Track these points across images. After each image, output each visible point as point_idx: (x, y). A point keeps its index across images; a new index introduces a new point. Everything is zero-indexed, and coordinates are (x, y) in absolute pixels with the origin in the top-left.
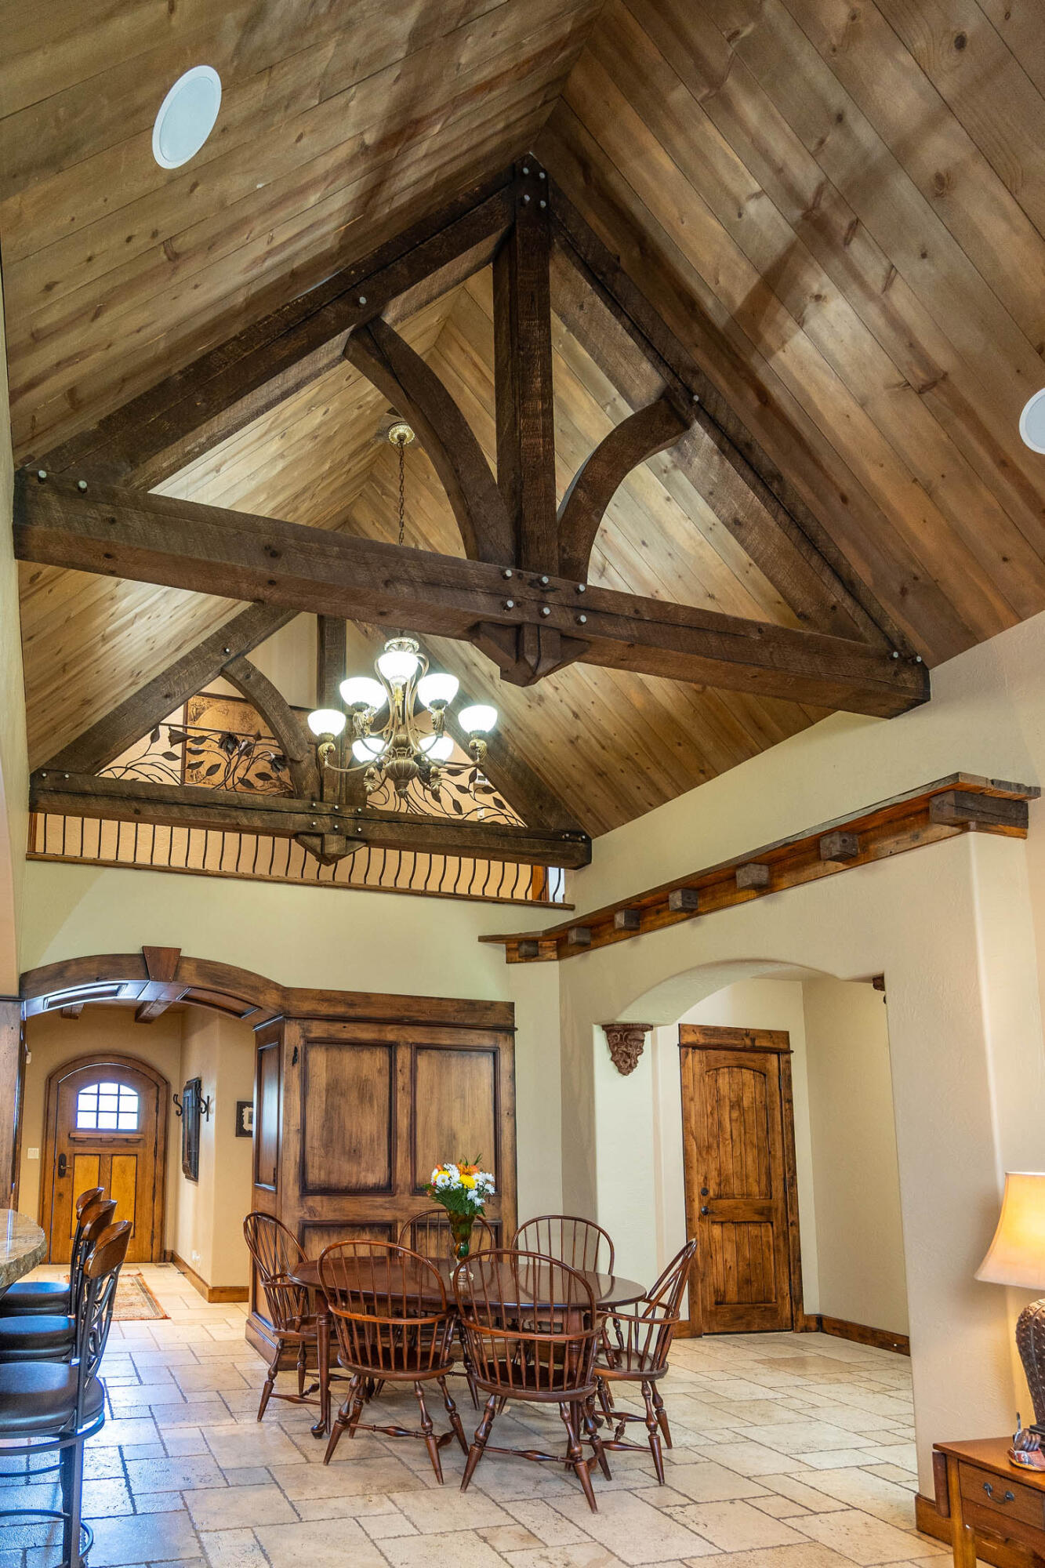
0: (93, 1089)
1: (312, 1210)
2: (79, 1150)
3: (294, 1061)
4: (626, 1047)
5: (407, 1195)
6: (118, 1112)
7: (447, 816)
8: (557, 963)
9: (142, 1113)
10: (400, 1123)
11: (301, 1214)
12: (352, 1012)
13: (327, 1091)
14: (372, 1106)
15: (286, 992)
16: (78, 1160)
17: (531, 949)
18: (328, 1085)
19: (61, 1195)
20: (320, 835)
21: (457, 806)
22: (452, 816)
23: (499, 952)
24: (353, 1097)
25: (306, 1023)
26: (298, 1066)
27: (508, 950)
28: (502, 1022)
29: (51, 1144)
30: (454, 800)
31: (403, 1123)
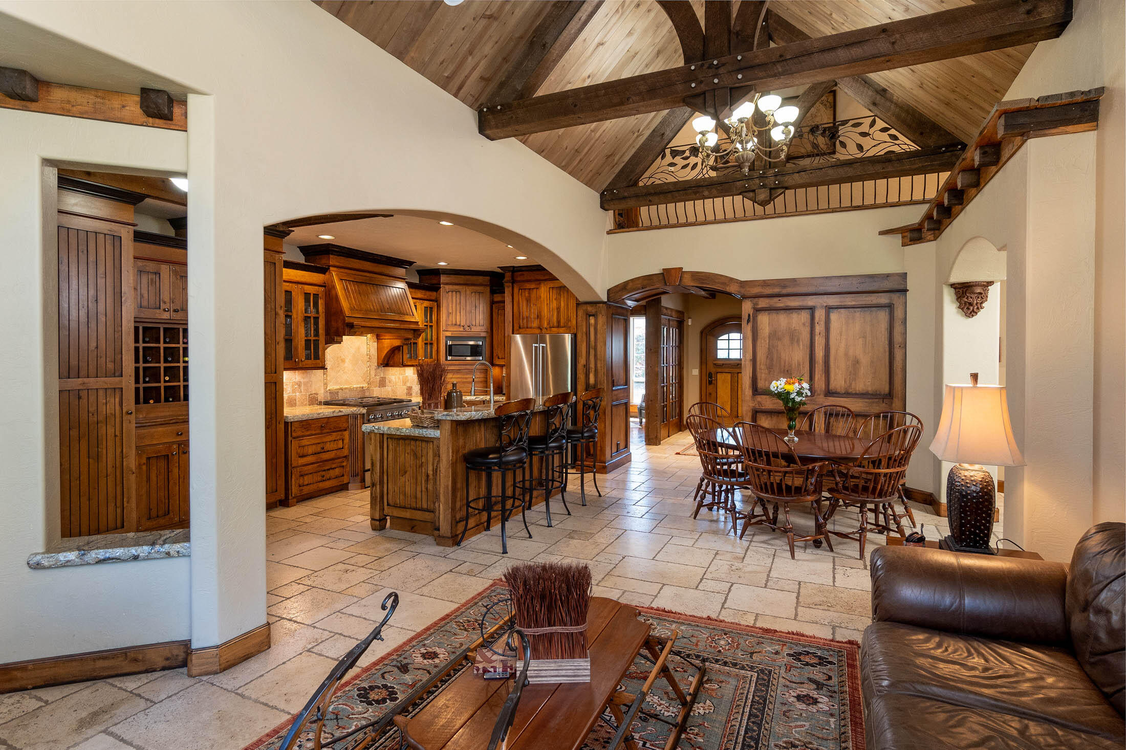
0: (725, 337)
1: (759, 403)
2: (720, 370)
3: (748, 321)
4: (967, 298)
5: (822, 396)
6: (729, 349)
7: (851, 157)
8: (934, 242)
9: (744, 349)
10: (817, 355)
11: (753, 405)
12: (784, 291)
13: (769, 337)
14: (798, 345)
15: (743, 284)
16: (719, 376)
17: (916, 235)
18: (770, 334)
19: (710, 394)
20: (754, 191)
21: (860, 147)
22: (856, 156)
23: (897, 239)
24: (786, 340)
25: (756, 300)
26: (750, 324)
27: (903, 237)
28: (896, 287)
29: (704, 367)
30: (857, 144)
31: (819, 353)
